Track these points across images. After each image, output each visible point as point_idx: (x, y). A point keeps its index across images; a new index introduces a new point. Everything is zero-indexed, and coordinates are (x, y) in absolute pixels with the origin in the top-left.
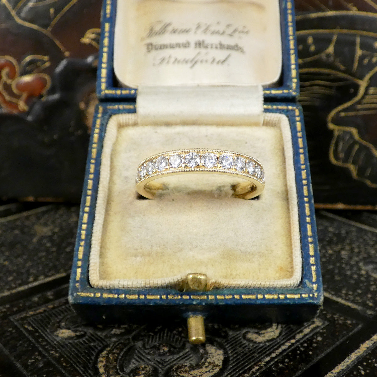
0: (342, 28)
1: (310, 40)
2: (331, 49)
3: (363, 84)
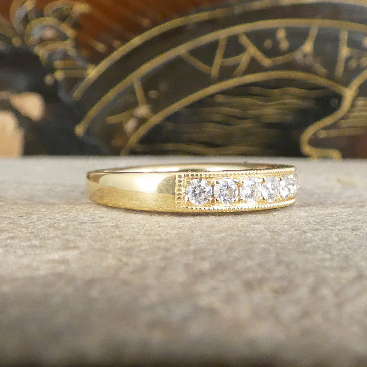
1: (281, 34)
2: (308, 47)
3: (349, 94)
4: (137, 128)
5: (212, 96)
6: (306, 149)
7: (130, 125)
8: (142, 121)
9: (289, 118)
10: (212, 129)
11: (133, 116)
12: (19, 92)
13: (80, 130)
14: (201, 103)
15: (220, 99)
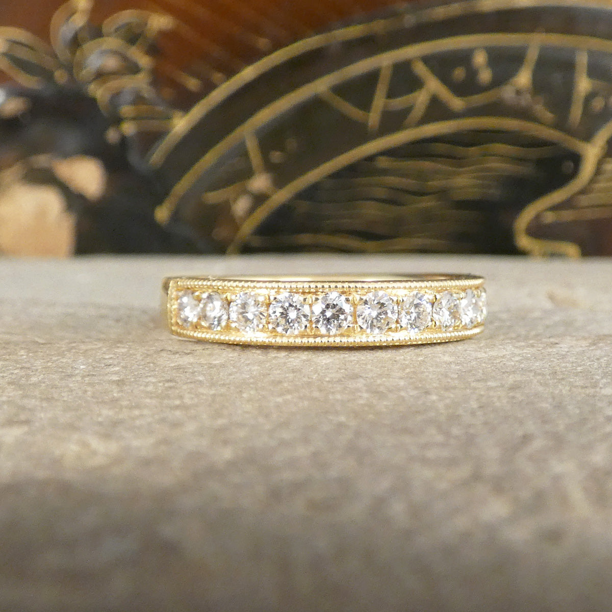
0: (549, 31)
1: (480, 59)
2: (524, 78)
3: (592, 152)
4: (251, 211)
5: (371, 158)
6: (523, 241)
7: (241, 206)
8: (259, 199)
9: (495, 193)
10: (370, 211)
11: (245, 192)
12: (66, 155)
13: (162, 214)
14: (352, 170)
15: (383, 163)
